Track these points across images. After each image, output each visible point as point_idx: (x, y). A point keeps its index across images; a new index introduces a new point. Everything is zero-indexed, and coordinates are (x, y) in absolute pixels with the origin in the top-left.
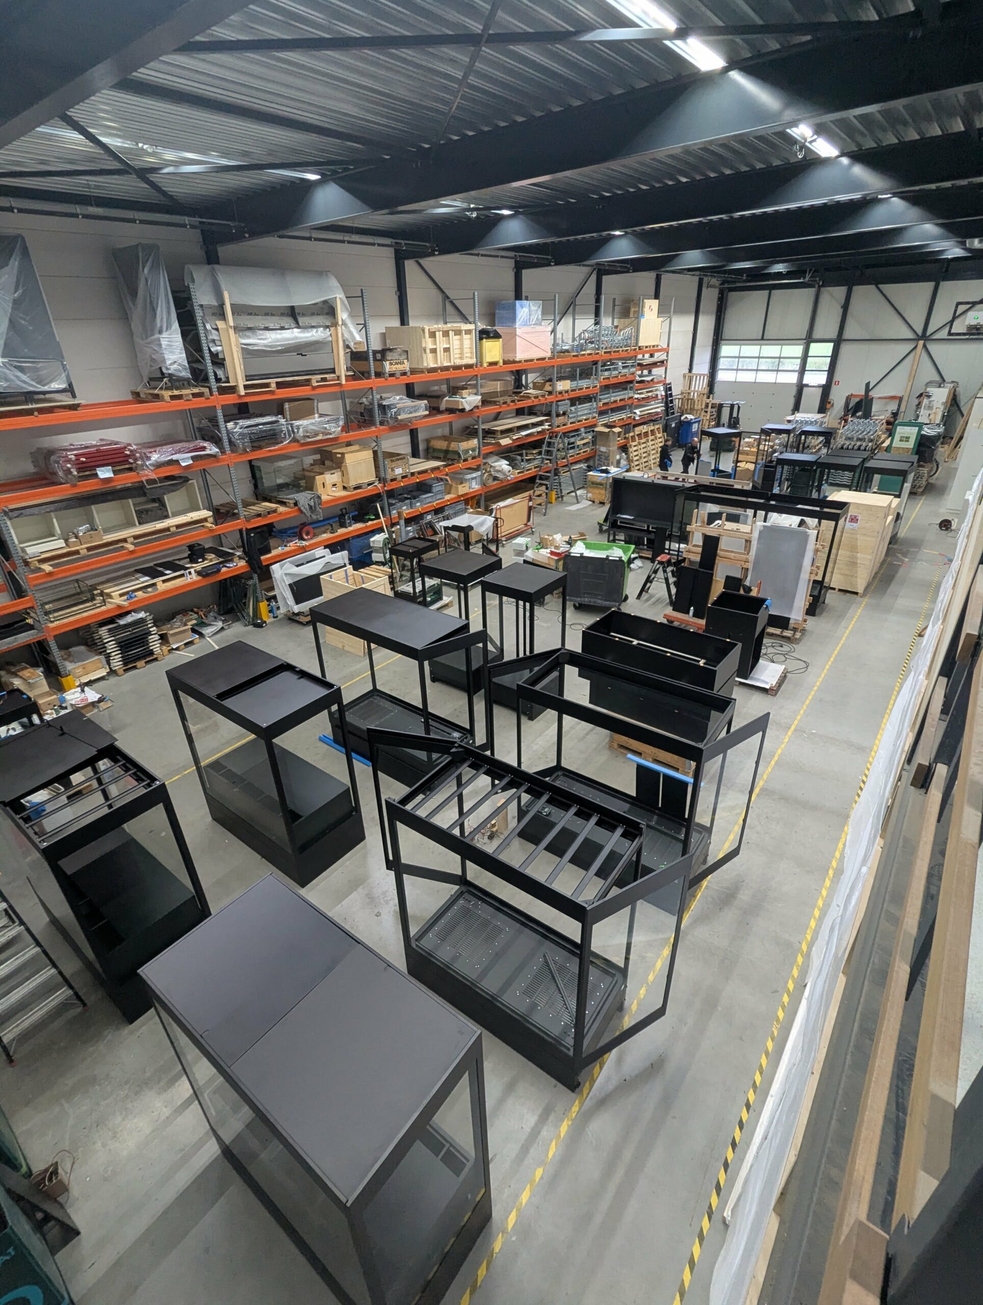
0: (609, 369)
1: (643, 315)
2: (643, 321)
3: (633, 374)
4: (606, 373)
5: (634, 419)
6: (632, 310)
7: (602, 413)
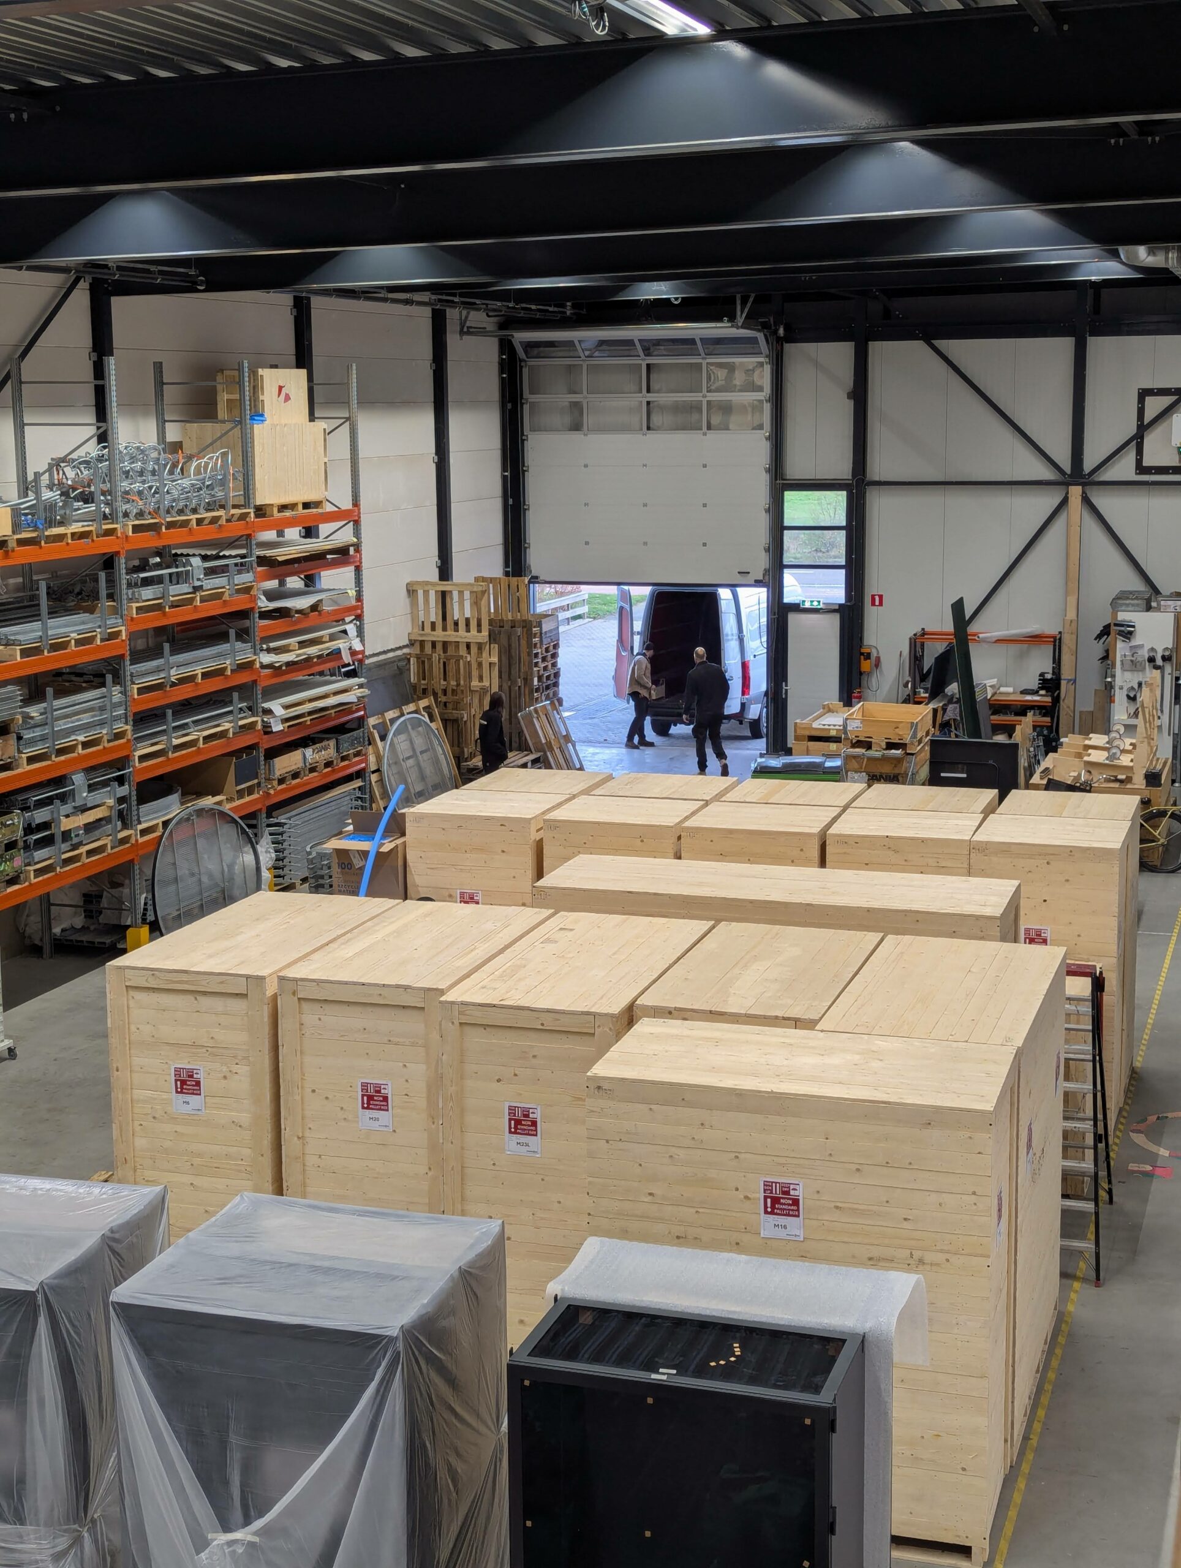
0: (159, 580)
1: (258, 414)
2: (260, 432)
3: (247, 590)
4: (148, 593)
5: (267, 730)
6: (223, 397)
7: (145, 719)
